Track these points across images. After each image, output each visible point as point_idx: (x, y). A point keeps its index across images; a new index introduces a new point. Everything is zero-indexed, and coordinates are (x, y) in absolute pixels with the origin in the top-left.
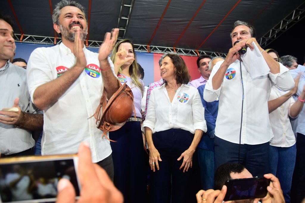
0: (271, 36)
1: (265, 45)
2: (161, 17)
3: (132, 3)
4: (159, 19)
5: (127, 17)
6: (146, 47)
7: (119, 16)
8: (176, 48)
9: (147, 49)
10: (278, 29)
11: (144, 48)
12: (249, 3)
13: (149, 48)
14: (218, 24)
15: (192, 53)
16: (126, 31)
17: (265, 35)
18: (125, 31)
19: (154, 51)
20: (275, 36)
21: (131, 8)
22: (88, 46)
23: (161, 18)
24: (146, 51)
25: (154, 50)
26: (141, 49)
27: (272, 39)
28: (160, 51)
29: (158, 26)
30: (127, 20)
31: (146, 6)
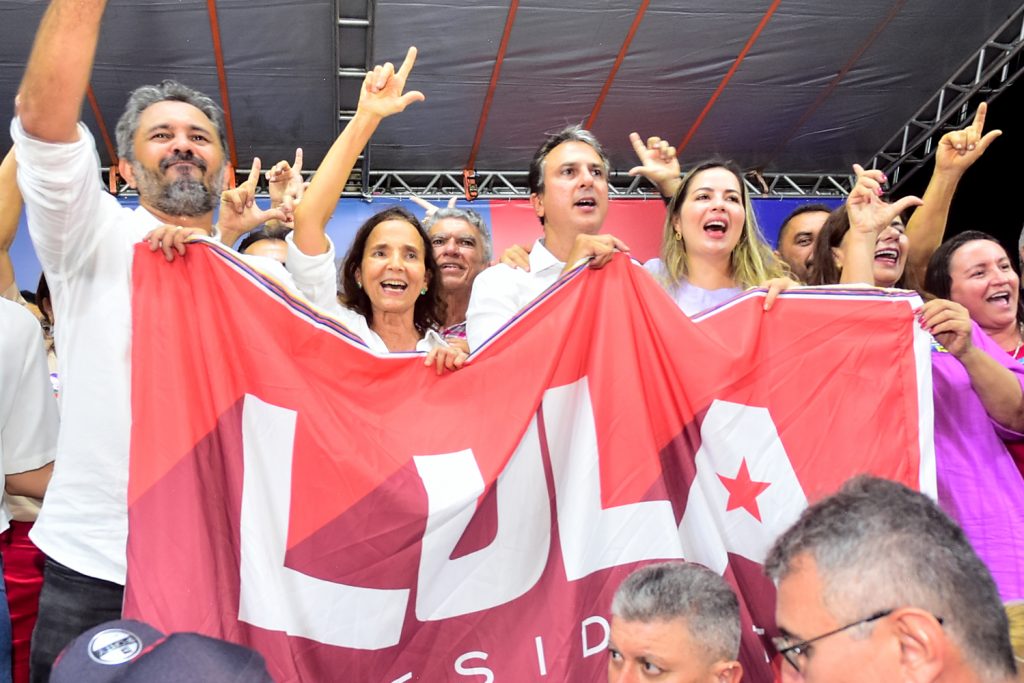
2: (494, 53)
4: (492, 62)
6: (460, 179)
9: (462, 185)
11: (451, 184)
13: (473, 181)
14: (737, 57)
23: (496, 58)
24: (461, 192)
25: (494, 188)
26: (444, 189)
28: (516, 189)
29: (490, 93)
31: (430, 16)
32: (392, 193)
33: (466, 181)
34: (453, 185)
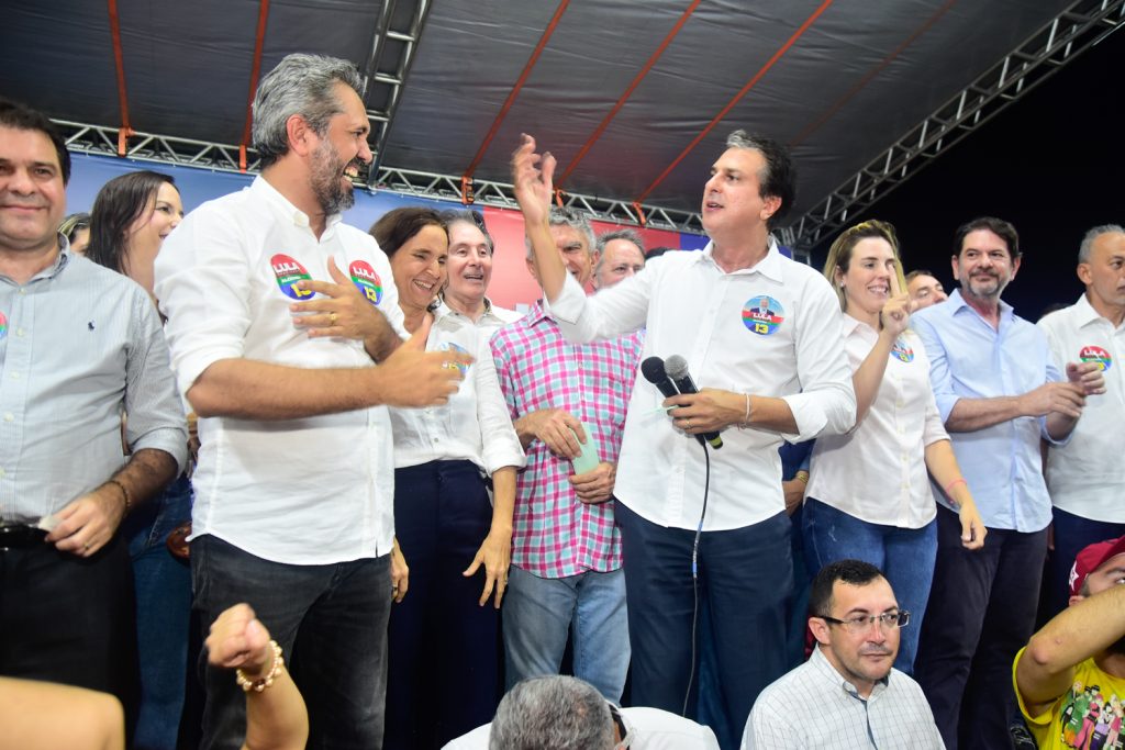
0: (889, 170)
1: (872, 198)
2: (515, 82)
3: (414, 30)
4: (510, 89)
5: (393, 74)
6: (459, 184)
7: (368, 70)
8: (564, 193)
9: (460, 189)
10: (914, 147)
11: (449, 187)
12: (819, 56)
13: (470, 188)
14: (712, 119)
15: (619, 211)
16: (390, 124)
17: (870, 164)
18: (386, 125)
19: (485, 200)
20: (901, 170)
21: (410, 45)
22: (247, 169)
23: (514, 86)
24: (458, 196)
25: (487, 196)
26: (441, 191)
27: (892, 181)
28: (507, 199)
29: (503, 114)
30: (392, 85)
31: (464, 41)
32: (392, 188)
33: (464, 186)
34: (451, 188)
